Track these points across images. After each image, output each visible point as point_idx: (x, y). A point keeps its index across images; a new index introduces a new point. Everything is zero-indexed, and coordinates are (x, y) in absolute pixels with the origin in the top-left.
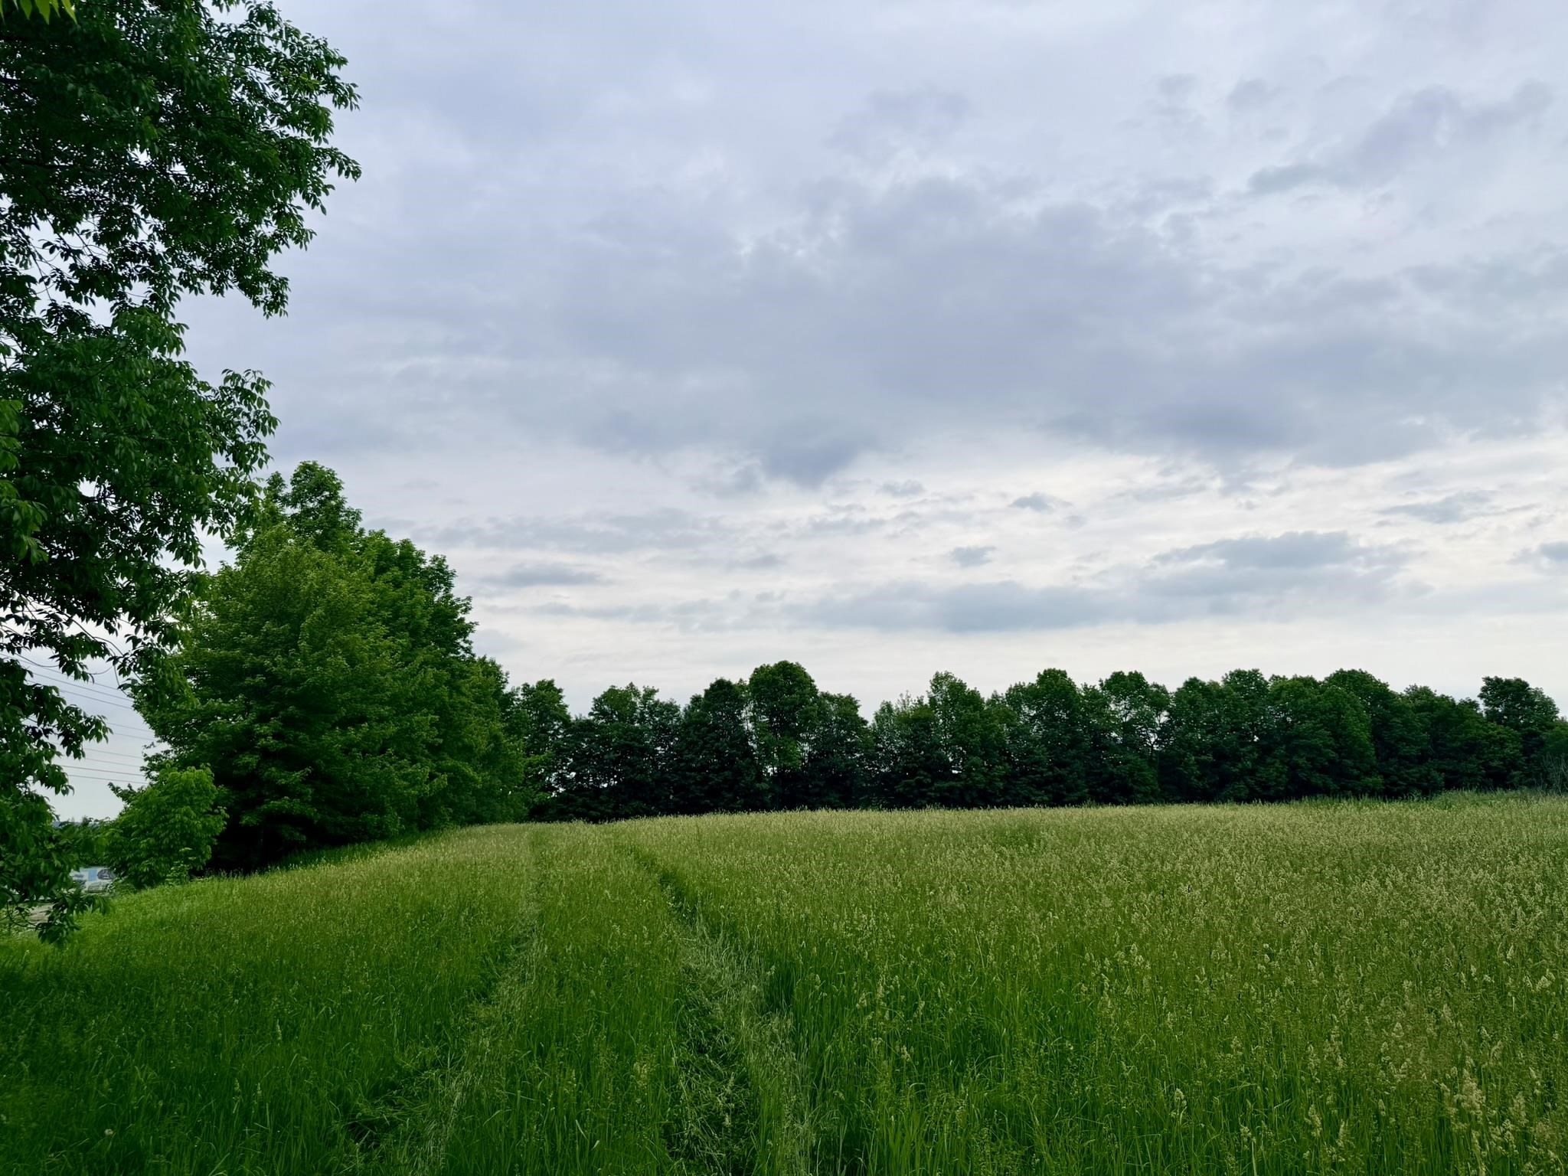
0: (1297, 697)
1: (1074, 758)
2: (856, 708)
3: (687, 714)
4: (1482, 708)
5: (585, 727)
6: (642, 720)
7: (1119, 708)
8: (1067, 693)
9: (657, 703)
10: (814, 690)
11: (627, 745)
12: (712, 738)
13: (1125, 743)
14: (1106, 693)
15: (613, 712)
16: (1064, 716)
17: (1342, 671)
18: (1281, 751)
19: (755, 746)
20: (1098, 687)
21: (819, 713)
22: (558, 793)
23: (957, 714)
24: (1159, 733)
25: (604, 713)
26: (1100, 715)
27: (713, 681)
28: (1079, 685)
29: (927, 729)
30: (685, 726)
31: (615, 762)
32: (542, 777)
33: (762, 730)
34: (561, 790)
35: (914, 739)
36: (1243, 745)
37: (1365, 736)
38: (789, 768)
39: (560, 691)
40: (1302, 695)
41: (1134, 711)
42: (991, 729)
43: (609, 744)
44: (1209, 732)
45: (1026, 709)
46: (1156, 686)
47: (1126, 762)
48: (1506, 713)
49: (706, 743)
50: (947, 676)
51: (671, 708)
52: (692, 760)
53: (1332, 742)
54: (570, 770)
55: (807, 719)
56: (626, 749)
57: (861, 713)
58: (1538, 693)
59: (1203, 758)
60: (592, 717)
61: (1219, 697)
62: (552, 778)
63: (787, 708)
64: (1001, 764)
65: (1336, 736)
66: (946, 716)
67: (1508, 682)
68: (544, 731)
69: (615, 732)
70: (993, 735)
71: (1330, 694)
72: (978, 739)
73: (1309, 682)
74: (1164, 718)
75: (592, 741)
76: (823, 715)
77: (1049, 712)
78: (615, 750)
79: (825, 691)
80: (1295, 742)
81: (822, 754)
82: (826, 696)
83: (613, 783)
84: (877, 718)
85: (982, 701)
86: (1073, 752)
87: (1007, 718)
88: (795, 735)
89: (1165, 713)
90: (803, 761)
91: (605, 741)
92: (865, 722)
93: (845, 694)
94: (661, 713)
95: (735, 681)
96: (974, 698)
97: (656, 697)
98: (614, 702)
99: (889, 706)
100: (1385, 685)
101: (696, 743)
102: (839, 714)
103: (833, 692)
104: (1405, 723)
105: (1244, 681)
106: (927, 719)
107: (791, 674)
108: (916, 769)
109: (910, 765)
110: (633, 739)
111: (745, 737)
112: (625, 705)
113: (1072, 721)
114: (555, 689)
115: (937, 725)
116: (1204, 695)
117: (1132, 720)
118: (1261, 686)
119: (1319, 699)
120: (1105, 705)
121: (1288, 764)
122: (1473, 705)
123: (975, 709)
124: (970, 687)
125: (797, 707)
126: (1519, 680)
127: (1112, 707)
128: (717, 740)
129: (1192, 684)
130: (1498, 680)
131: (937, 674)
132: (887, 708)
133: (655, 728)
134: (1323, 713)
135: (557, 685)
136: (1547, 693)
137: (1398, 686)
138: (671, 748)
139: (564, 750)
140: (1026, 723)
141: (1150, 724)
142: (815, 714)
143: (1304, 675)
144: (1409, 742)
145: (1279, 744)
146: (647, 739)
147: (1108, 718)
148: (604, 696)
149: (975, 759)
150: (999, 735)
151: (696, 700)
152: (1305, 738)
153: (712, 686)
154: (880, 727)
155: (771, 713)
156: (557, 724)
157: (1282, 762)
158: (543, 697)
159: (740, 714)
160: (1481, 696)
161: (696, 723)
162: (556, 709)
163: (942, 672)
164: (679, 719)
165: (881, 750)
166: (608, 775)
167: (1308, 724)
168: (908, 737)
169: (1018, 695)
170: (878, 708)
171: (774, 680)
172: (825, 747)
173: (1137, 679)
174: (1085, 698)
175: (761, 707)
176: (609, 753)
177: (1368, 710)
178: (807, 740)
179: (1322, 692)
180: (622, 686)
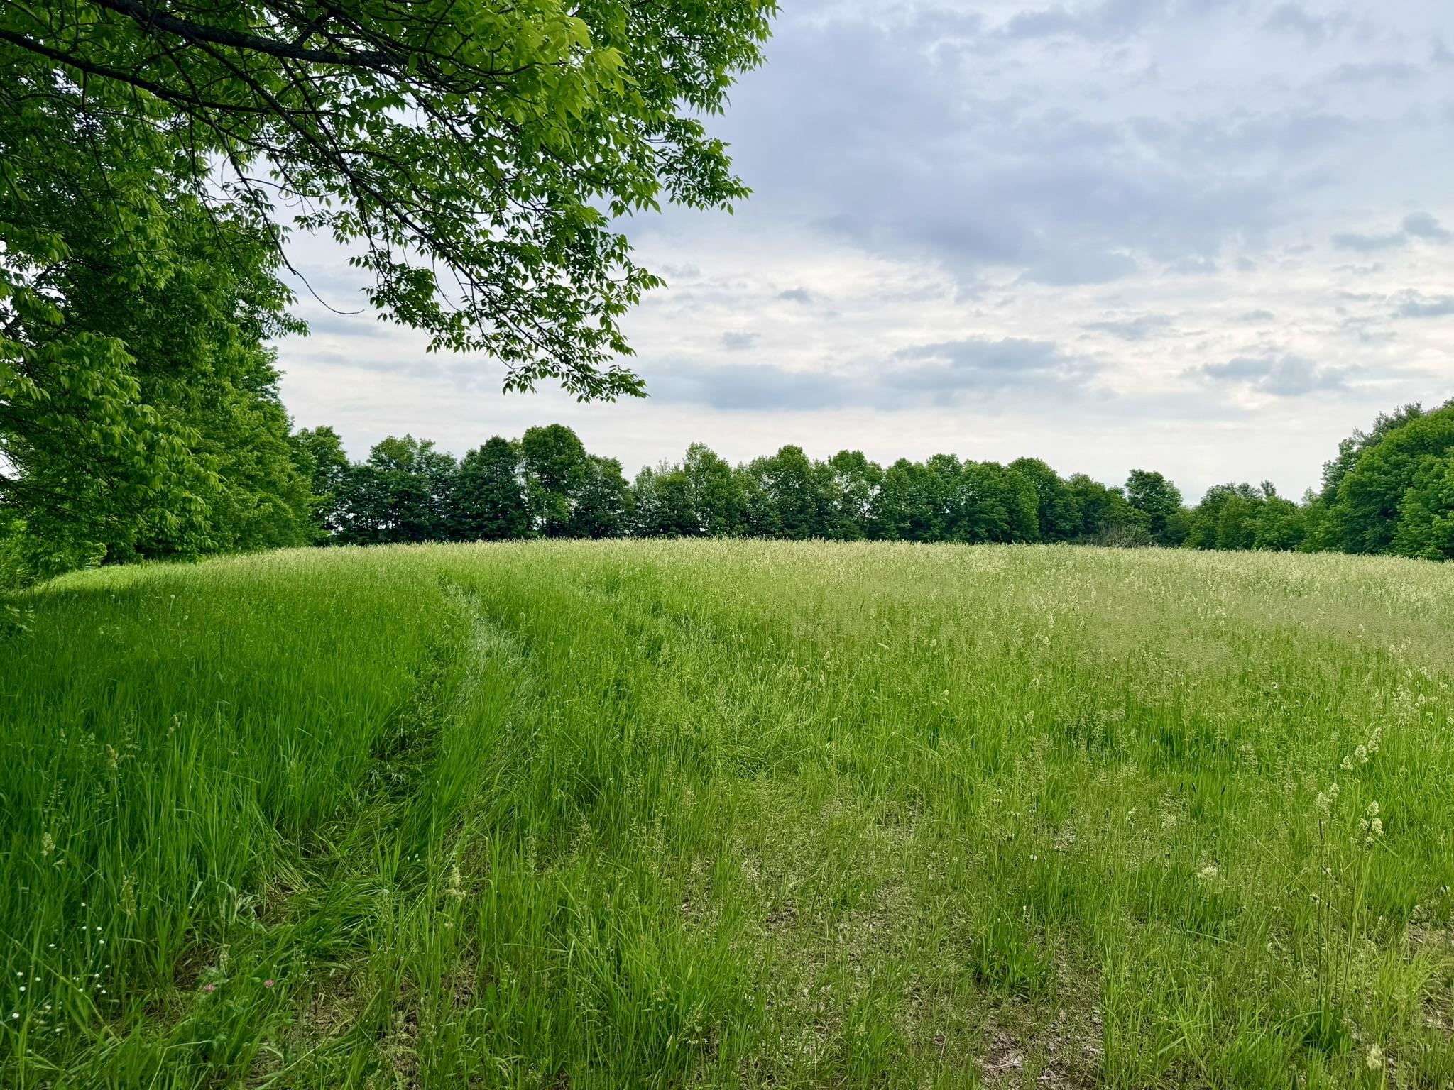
0: (984, 479)
1: (801, 521)
2: (619, 470)
3: (464, 468)
4: (1127, 495)
5: (363, 474)
6: (419, 470)
7: (841, 482)
8: (801, 466)
9: (433, 455)
10: (582, 453)
11: (406, 491)
12: (487, 490)
13: (843, 511)
14: (832, 468)
15: (390, 461)
16: (797, 486)
17: (1022, 459)
18: (964, 522)
19: (527, 499)
20: (827, 463)
21: (586, 473)
22: (337, 532)
23: (708, 481)
24: (871, 503)
25: (382, 461)
26: (826, 486)
27: (490, 438)
28: (811, 461)
29: (681, 491)
30: (461, 478)
31: (394, 506)
32: (321, 517)
33: (534, 486)
34: (341, 529)
35: (670, 499)
36: (936, 516)
37: (1034, 512)
38: (557, 520)
39: (338, 438)
40: (987, 477)
41: (853, 485)
42: (734, 494)
43: (386, 490)
44: (910, 504)
45: (766, 479)
46: (873, 464)
47: (843, 526)
48: (1143, 499)
49: (481, 494)
50: (701, 447)
51: (447, 461)
52: (468, 508)
53: (1006, 516)
54: (348, 511)
55: (575, 478)
56: (404, 495)
57: (624, 475)
58: (1170, 484)
59: (902, 525)
60: (370, 464)
61: (921, 475)
62: (332, 518)
63: (557, 467)
64: (741, 524)
65: (1010, 512)
66: (698, 481)
67: (1148, 476)
68: (324, 474)
69: (393, 479)
70: (736, 500)
71: (1011, 477)
72: (724, 502)
73: (995, 467)
74: (876, 491)
75: (371, 486)
76: (589, 475)
77: (784, 482)
78: (393, 494)
79: (592, 454)
80: (977, 516)
81: (587, 509)
82: (593, 458)
83: (391, 525)
84: (638, 480)
85: (729, 470)
86: (801, 516)
87: (749, 486)
88: (563, 491)
89: (878, 487)
90: (570, 514)
91: (383, 486)
92: (626, 483)
93: (610, 457)
94: (439, 465)
95: (509, 440)
96: (721, 469)
97: (433, 449)
98: (391, 452)
99: (649, 470)
100: (1054, 472)
101: (472, 493)
102: (604, 475)
103: (600, 455)
104: (1065, 505)
105: (945, 463)
106: (681, 483)
107: (561, 437)
108: (669, 526)
109: (665, 522)
110: (411, 487)
111: (518, 490)
112: (403, 455)
113: (802, 491)
114: (334, 436)
115: (689, 489)
116: (909, 473)
117: (852, 492)
118: (956, 469)
119: (1001, 481)
120: (831, 478)
121: (970, 532)
122: (1120, 492)
123: (723, 476)
124: (720, 457)
125: (566, 466)
126: (1156, 473)
127: (837, 480)
128: (492, 492)
129: (902, 464)
130: (1141, 473)
131: (693, 445)
132: (648, 472)
133: (431, 478)
134: (1002, 492)
135: (336, 432)
136: (1176, 486)
137: (1065, 474)
138: (447, 497)
139: (343, 493)
140: (765, 491)
141: (864, 495)
142: (582, 473)
143: (992, 461)
144: (1066, 519)
145: (964, 516)
146: (424, 487)
147: (832, 489)
148: (382, 445)
149: (720, 519)
150: (741, 499)
151: (472, 454)
152: (986, 513)
153: (488, 443)
154: (640, 488)
155: (542, 470)
156: (335, 468)
157: (965, 531)
158: (323, 442)
159: (513, 470)
160: (1127, 485)
161: (472, 475)
162: (335, 455)
163: (697, 442)
164: (455, 472)
165: (640, 508)
166: (386, 518)
167: (990, 502)
168: (664, 498)
169: (762, 467)
170: (639, 471)
171: (545, 442)
172: (590, 504)
173: (859, 458)
174: (815, 471)
175: (532, 464)
176: (387, 497)
177: (1038, 493)
178: (574, 496)
179: (1004, 475)
180: (399, 437)
